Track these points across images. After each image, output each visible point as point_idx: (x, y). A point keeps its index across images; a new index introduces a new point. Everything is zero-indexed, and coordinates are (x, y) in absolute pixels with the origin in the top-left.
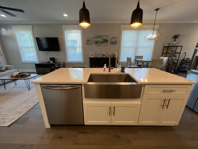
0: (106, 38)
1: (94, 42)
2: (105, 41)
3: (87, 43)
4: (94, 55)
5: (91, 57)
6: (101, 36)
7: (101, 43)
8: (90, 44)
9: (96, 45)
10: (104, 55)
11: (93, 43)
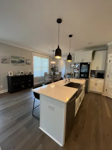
0: (22, 59)
1: (11, 61)
2: (22, 62)
3: (3, 62)
4: (12, 73)
5: (10, 75)
6: (18, 57)
7: (18, 63)
8: (6, 63)
9: (13, 64)
10: (22, 73)
11: (9, 63)
